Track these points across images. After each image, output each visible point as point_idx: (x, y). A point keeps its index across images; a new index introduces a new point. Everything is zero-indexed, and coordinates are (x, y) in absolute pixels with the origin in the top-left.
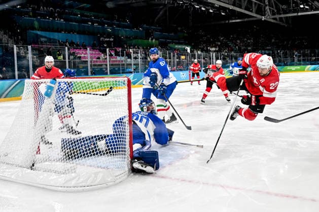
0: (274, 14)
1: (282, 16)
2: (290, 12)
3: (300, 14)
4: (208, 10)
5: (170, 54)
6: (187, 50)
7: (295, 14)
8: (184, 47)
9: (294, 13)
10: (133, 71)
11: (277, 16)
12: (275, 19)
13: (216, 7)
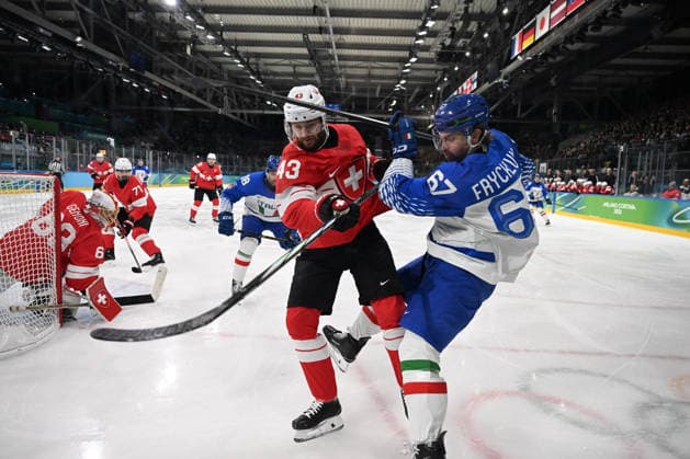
0: (233, 108)
1: (245, 112)
2: (254, 107)
3: (266, 112)
4: (141, 88)
5: (80, 145)
6: (109, 143)
7: (260, 112)
8: (102, 137)
9: (259, 109)
10: (14, 165)
11: (238, 111)
12: (234, 114)
13: (155, 86)
